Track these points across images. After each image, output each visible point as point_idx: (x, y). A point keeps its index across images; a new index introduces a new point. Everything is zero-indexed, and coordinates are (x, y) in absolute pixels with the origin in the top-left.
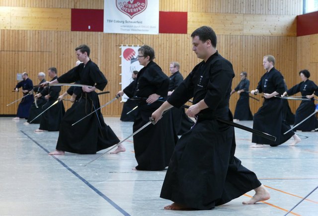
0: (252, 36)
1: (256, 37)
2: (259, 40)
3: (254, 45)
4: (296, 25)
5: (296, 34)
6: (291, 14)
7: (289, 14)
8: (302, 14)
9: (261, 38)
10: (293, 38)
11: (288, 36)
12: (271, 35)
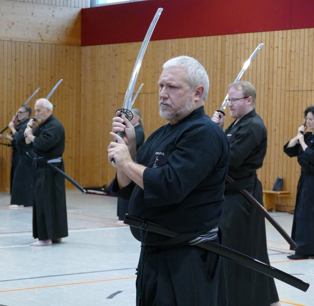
0: (11, 40)
1: (18, 44)
2: (22, 50)
3: (13, 59)
4: (79, 25)
5: (80, 42)
6: (73, 6)
7: (69, 5)
8: (89, 7)
9: (26, 45)
10: (76, 48)
11: (68, 44)
12: (41, 42)
